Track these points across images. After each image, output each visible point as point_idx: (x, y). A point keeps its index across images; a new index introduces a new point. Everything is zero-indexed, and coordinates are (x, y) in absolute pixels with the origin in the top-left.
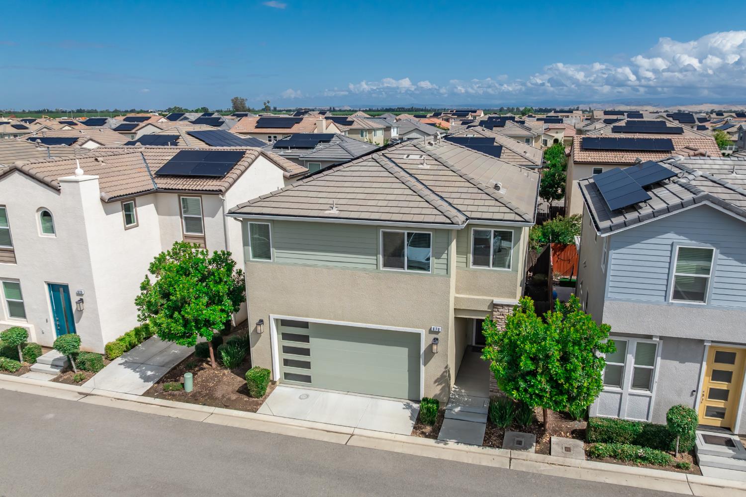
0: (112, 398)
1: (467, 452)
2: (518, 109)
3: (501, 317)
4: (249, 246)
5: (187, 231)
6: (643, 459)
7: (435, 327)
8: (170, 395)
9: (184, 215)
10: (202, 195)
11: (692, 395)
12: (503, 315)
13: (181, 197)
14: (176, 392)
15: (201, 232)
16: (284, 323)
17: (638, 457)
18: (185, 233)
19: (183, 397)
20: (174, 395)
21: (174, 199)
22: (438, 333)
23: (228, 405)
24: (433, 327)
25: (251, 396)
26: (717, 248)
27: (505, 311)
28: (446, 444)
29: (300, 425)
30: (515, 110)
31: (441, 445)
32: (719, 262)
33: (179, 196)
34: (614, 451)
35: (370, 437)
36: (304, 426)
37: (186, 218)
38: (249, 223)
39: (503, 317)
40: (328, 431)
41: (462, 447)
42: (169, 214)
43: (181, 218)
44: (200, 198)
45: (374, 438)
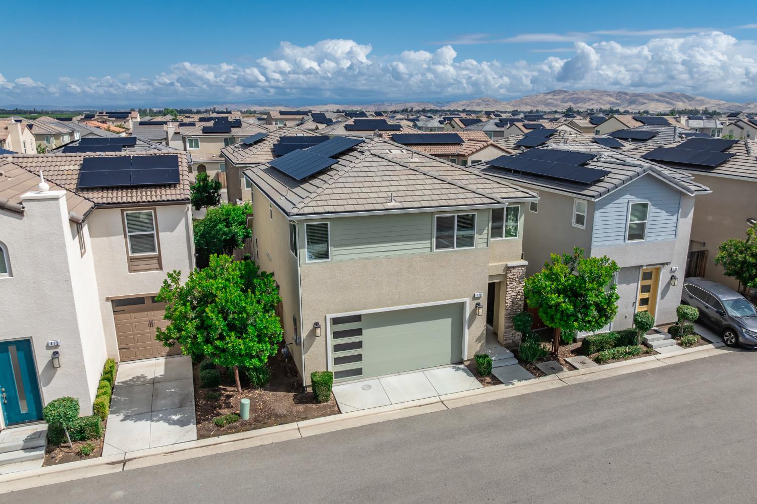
0: (162, 453)
1: (531, 385)
2: (151, 110)
3: (513, 277)
4: (304, 248)
5: (133, 252)
6: (629, 353)
7: (477, 294)
8: (230, 428)
9: (128, 234)
10: (157, 207)
11: (633, 305)
12: (514, 275)
13: (125, 212)
14: (234, 424)
15: (154, 250)
16: (335, 321)
17: (627, 353)
18: (130, 255)
19: (248, 426)
20: (235, 428)
21: (115, 216)
22: (479, 298)
23: (305, 417)
24: (476, 294)
25: (320, 402)
26: (650, 202)
27: (515, 271)
28: (513, 384)
29: (393, 409)
30: (148, 112)
31: (510, 386)
32: (653, 211)
33: (122, 212)
34: (614, 354)
35: (456, 399)
36: (396, 409)
37: (131, 237)
38: (306, 224)
39: (514, 276)
40: (420, 406)
41: (524, 383)
42: (109, 234)
43: (125, 237)
44: (153, 211)
45: (460, 398)
